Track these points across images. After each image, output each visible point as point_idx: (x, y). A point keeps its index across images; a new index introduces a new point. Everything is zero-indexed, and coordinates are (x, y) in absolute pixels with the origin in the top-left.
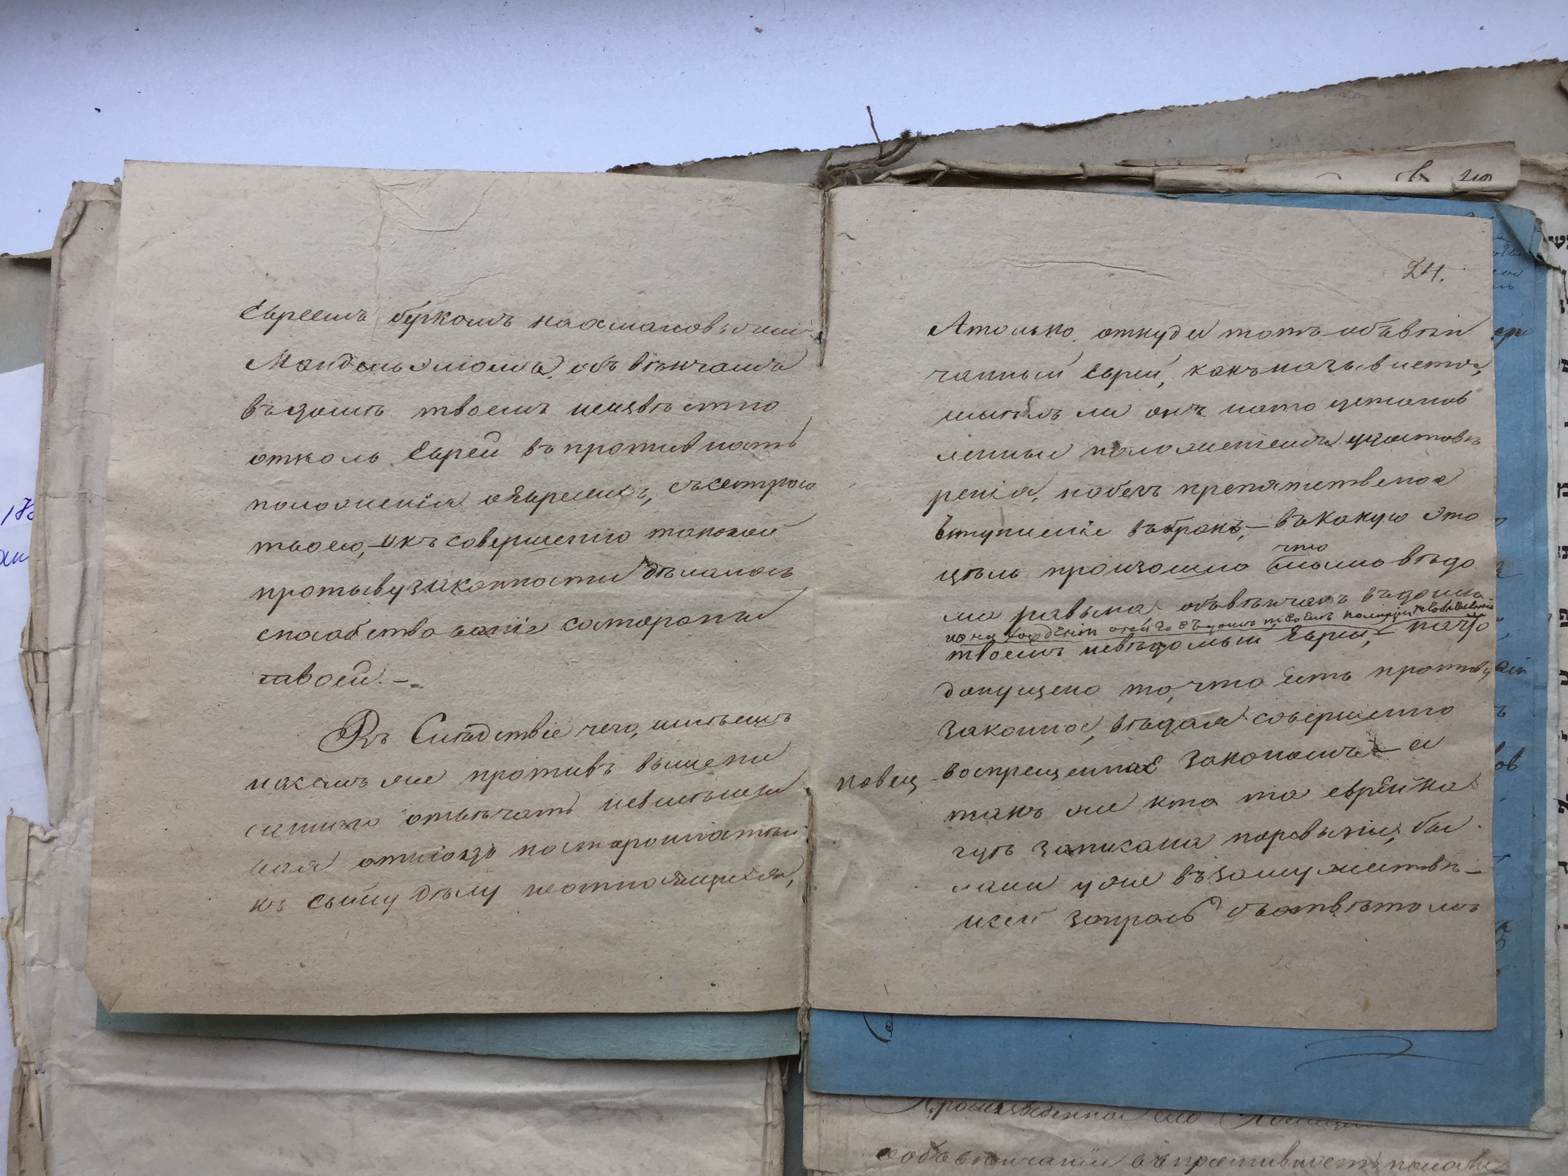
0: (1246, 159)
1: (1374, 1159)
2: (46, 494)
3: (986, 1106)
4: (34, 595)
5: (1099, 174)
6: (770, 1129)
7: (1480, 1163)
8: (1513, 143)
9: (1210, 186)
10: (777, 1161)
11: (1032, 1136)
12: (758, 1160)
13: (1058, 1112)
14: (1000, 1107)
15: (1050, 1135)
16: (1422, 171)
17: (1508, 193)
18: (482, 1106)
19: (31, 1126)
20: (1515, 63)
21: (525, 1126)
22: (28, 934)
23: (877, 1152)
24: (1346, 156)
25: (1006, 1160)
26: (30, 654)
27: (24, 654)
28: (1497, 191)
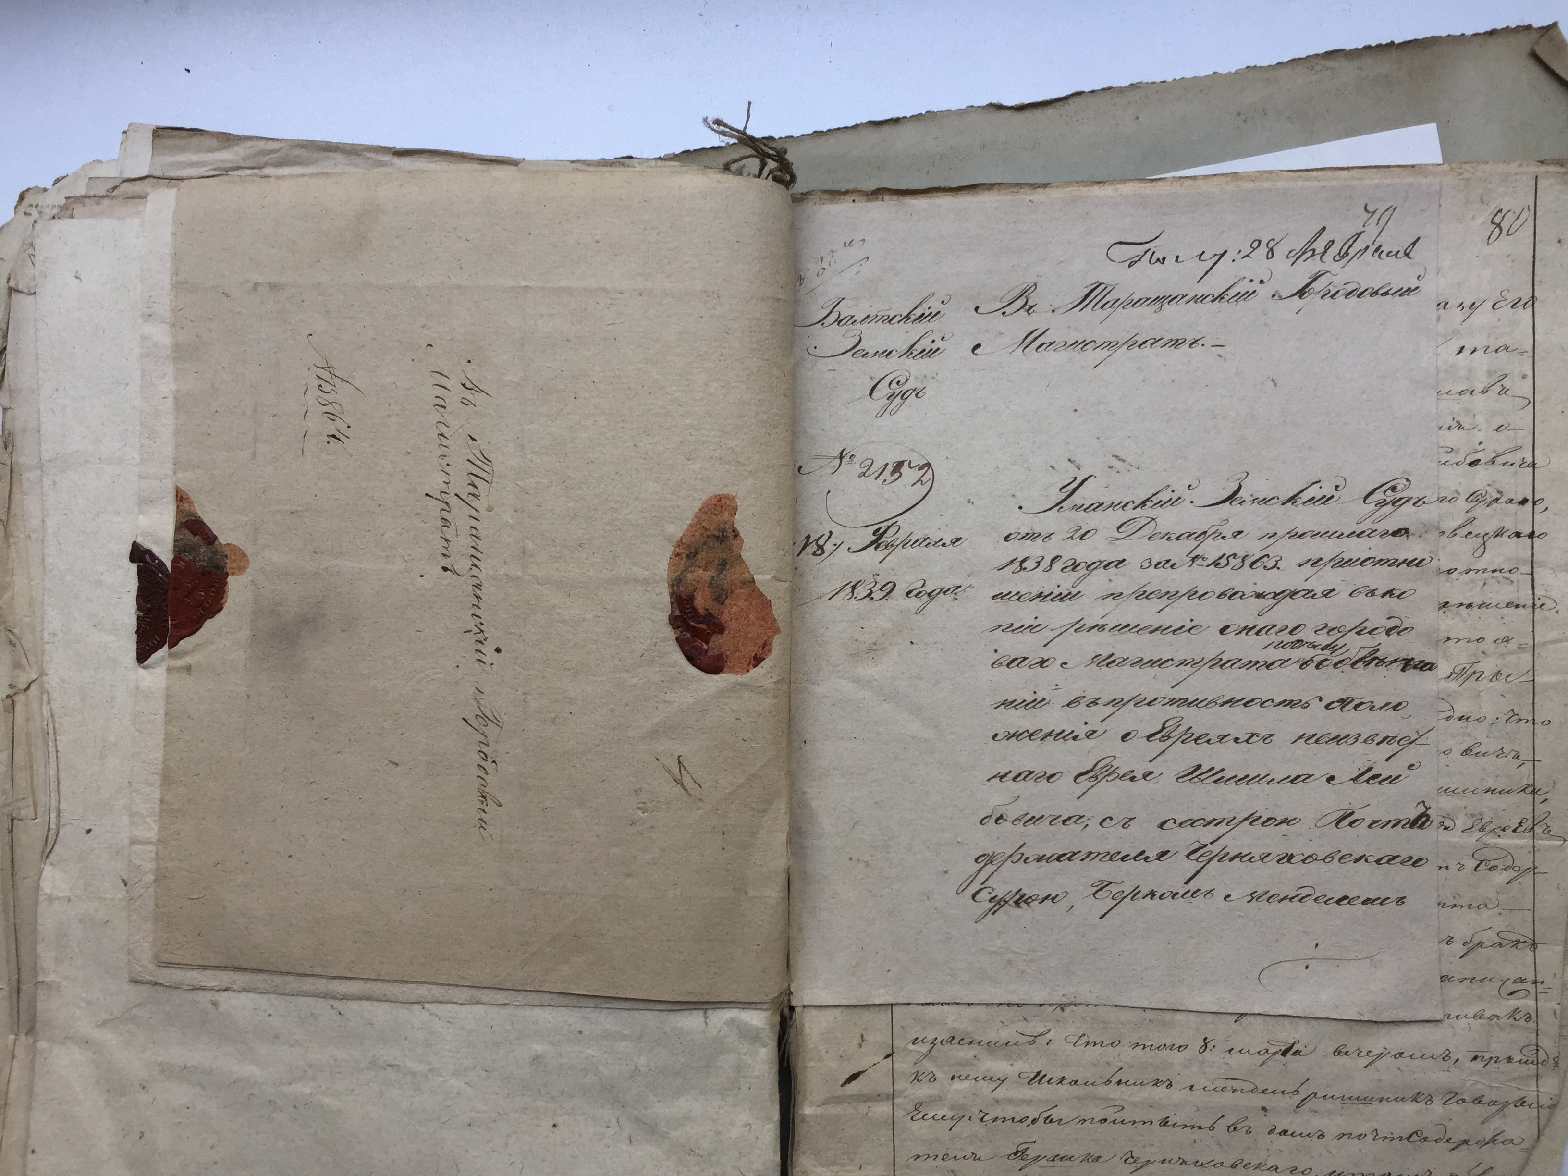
20: (1489, 30)
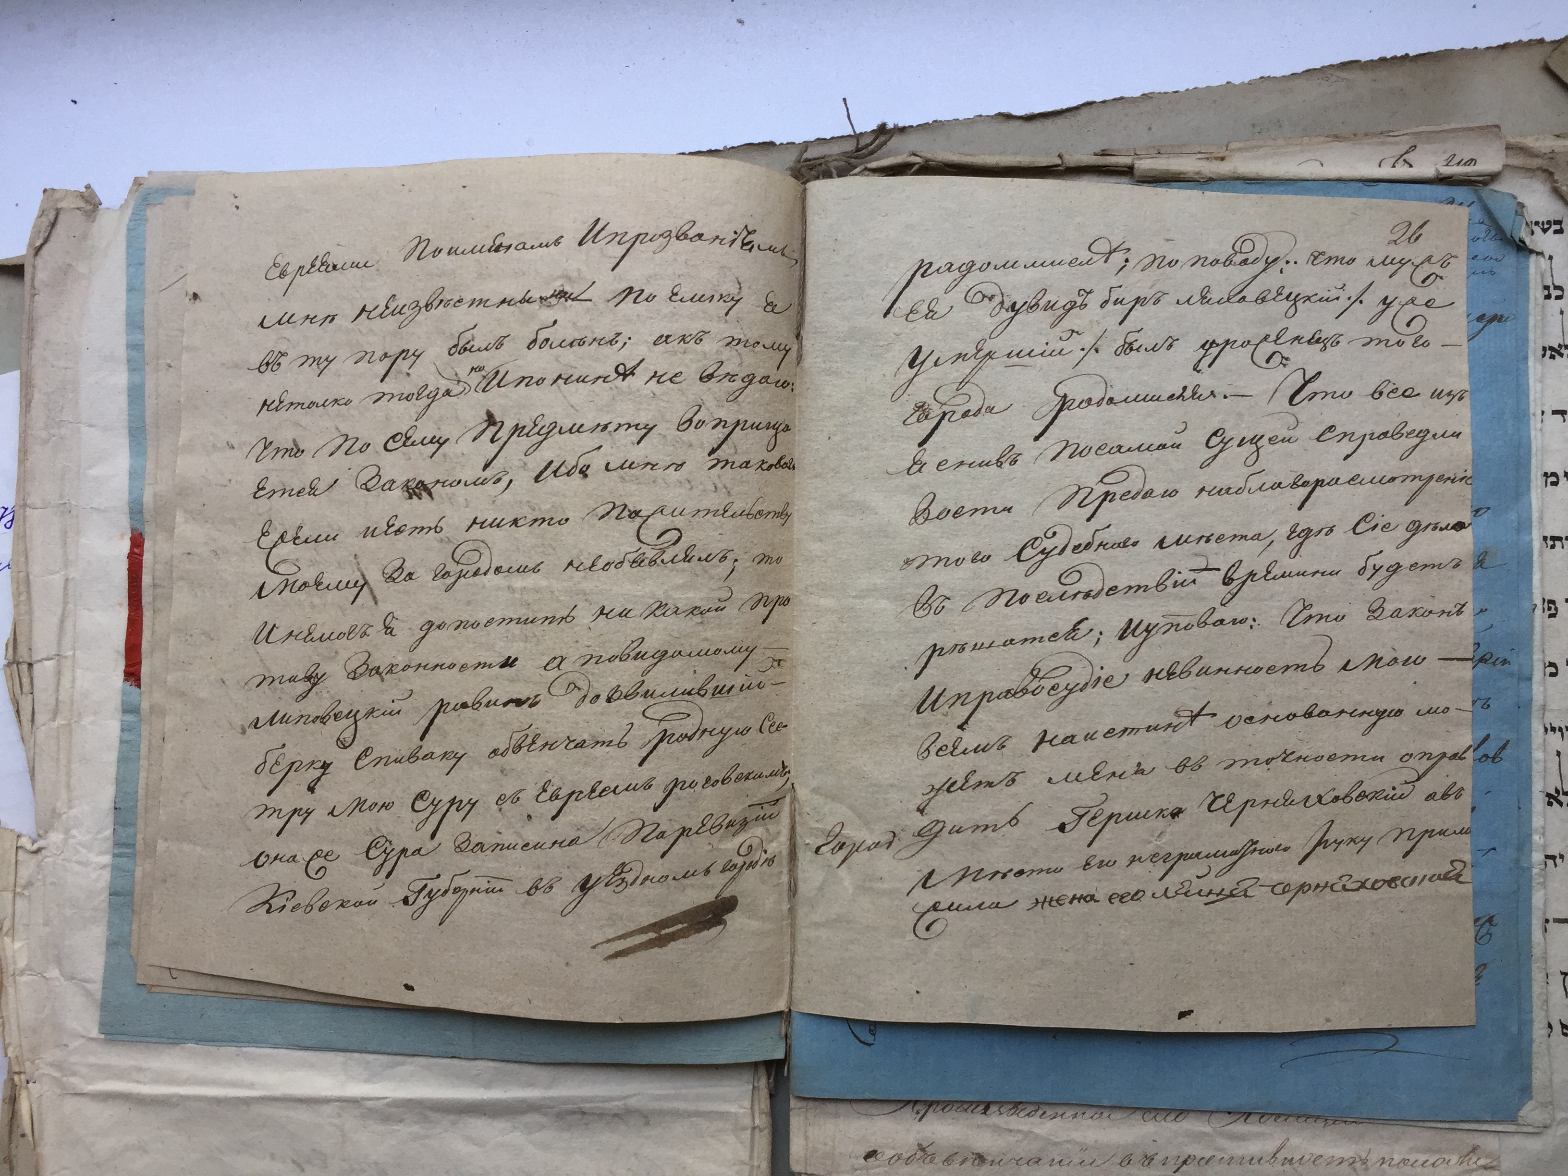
0: (1227, 146)
1: (1364, 1156)
2: (25, 505)
3: (973, 1107)
4: (16, 606)
5: (1077, 164)
6: (757, 1131)
7: (1470, 1159)
8: (1497, 126)
9: (1191, 175)
10: (765, 1165)
11: (1020, 1137)
12: (745, 1164)
13: (1045, 1113)
14: (987, 1108)
15: (1037, 1136)
16: (1405, 157)
17: (1493, 177)
18: (469, 1112)
19: (23, 1135)
21: (512, 1131)
22: (17, 945)
23: (864, 1155)
24: (1328, 142)
25: (993, 1161)
26: (15, 665)
27: (9, 665)
28: (1481, 176)
